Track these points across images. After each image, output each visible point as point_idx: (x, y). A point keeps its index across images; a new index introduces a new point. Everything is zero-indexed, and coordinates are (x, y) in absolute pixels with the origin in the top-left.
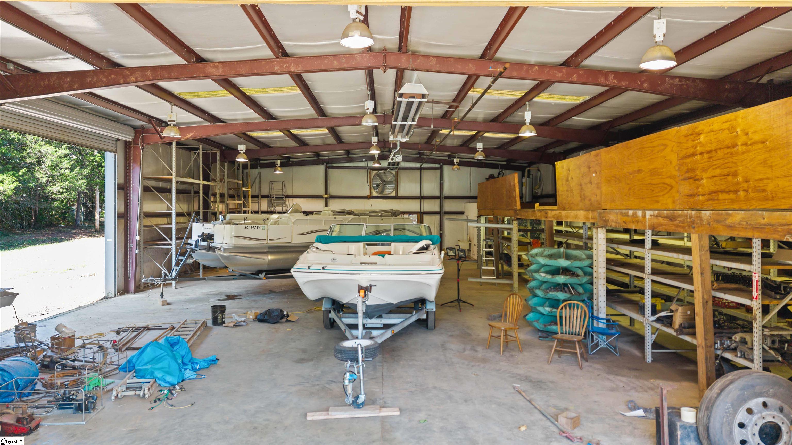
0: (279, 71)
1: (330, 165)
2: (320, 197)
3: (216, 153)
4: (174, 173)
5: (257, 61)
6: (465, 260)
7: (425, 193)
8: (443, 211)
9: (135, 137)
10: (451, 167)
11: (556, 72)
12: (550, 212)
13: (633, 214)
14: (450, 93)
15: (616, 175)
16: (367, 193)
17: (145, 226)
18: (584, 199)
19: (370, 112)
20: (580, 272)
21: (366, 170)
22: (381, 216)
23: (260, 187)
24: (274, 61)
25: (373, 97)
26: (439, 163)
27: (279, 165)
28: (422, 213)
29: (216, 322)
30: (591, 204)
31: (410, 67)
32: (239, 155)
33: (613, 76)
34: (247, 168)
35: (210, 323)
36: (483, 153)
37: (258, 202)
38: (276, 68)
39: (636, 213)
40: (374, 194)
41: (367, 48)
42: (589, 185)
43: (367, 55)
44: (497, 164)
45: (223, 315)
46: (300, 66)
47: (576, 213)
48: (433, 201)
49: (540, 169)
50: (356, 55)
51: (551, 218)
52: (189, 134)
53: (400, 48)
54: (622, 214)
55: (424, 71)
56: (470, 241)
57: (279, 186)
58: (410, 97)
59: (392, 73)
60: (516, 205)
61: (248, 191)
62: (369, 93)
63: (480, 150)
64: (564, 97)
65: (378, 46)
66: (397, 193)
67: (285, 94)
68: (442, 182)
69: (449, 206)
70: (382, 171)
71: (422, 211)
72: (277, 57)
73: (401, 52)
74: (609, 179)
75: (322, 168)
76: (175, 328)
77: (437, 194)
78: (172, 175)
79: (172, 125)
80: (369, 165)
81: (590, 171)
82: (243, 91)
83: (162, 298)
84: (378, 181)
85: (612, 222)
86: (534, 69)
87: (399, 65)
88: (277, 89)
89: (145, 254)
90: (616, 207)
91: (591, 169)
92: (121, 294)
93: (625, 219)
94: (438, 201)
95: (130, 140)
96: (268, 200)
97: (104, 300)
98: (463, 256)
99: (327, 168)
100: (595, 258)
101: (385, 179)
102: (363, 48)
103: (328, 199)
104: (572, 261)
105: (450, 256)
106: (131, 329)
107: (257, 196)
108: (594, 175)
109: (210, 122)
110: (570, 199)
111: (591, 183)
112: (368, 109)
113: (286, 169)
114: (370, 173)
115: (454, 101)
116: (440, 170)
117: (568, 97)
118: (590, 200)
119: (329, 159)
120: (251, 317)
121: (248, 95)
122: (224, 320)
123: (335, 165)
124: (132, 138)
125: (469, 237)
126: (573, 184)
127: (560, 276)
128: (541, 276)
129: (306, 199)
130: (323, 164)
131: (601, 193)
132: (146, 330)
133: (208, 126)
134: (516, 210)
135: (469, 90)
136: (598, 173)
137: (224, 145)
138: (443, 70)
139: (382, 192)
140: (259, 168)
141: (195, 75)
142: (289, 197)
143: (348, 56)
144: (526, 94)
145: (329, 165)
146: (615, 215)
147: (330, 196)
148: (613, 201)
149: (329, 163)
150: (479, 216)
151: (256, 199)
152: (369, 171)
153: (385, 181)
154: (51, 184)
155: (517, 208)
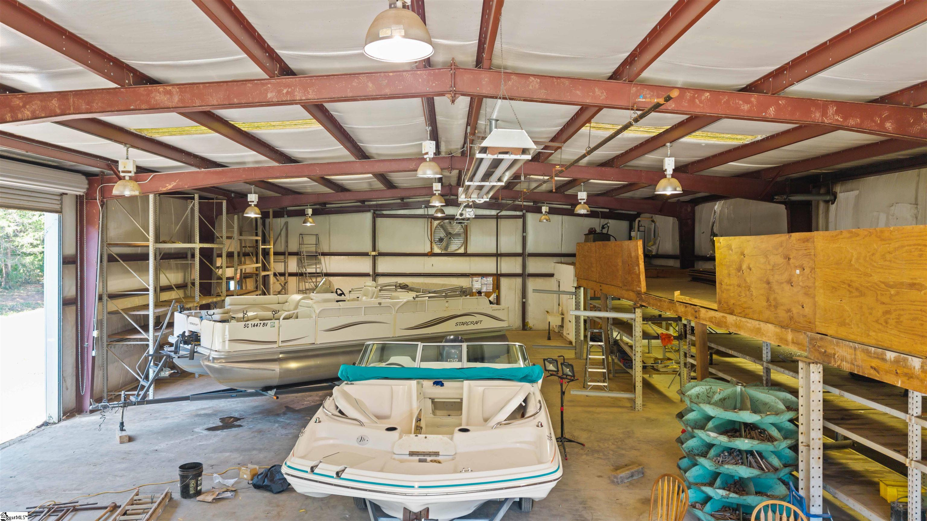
0: (275, 100)
1: (379, 212)
2: (366, 254)
3: (222, 203)
4: (151, 236)
5: (239, 83)
6: (573, 380)
7: (503, 249)
8: (526, 273)
9: (88, 189)
10: (538, 216)
11: (741, 102)
12: (703, 311)
13: (897, 361)
14: (550, 129)
15: (851, 281)
16: (427, 250)
17: (110, 313)
18: (776, 307)
19: (430, 158)
20: (775, 433)
21: (427, 219)
22: (446, 297)
23: (287, 242)
24: (267, 84)
25: (435, 136)
26: (522, 211)
27: (310, 215)
28: (498, 275)
29: (185, 493)
30: (791, 318)
31: (492, 92)
32: (249, 208)
33: (835, 108)
34: (269, 218)
35: (177, 495)
36: (586, 206)
37: (285, 261)
38: (270, 95)
39: (905, 360)
40: (437, 250)
41: (424, 60)
42: (787, 287)
43: (423, 73)
44: (597, 212)
45: (197, 481)
46: (310, 91)
47: (758, 326)
48: (513, 259)
49: (655, 220)
50: (404, 73)
51: (704, 320)
52: (170, 185)
53: (479, 62)
54: (868, 353)
55: (520, 100)
56: (562, 314)
57: (311, 240)
58: (500, 153)
59: (463, 102)
60: (639, 285)
61: (270, 248)
62: (429, 129)
63: (582, 202)
64: (722, 135)
65: (441, 58)
66: (466, 248)
67: (301, 130)
68: (524, 234)
69: (534, 266)
70: (447, 221)
71: (499, 273)
72: (272, 77)
73: (480, 68)
74: (835, 285)
75: (368, 216)
76: (120, 507)
77: (519, 250)
78: (148, 240)
79: (127, 178)
80: (430, 213)
81: (789, 264)
82: (236, 125)
83: (122, 430)
84: (442, 234)
85: (842, 360)
86: (703, 98)
87: (477, 90)
88: (288, 123)
89: (109, 352)
90: (852, 337)
91: (792, 261)
92: (69, 417)
93: (875, 363)
94: (520, 259)
95: (82, 194)
96: (297, 258)
97: (43, 428)
98: (570, 373)
99: (375, 216)
100: (801, 410)
101: (450, 230)
102: (416, 62)
103: (376, 257)
104: (763, 415)
105: (549, 371)
106: (46, 510)
107: (283, 254)
108: (798, 272)
109: (199, 167)
110: (745, 300)
111: (790, 282)
112: (427, 153)
113: (320, 218)
114: (431, 223)
115: (553, 140)
116: (522, 219)
117: (729, 136)
118: (789, 311)
119: (377, 205)
120: (245, 476)
121: (245, 132)
122: (199, 488)
123: (385, 212)
124: (85, 190)
125: (560, 309)
126: (752, 278)
127: (742, 439)
128: (709, 436)
129: (347, 257)
130: (369, 211)
131: (815, 304)
132: (72, 511)
133: (197, 172)
134: (639, 293)
135: (583, 125)
136: (807, 271)
137: (232, 192)
138: (551, 98)
139: (446, 248)
140: (286, 216)
141: (132, 107)
142: (324, 254)
143: (391, 74)
144: (667, 132)
145: (377, 212)
146: (852, 351)
147: (379, 253)
148: (843, 324)
149: (377, 210)
150: (578, 288)
151: (282, 257)
152: (430, 220)
153: (450, 233)
154: (22, 234)
155: (640, 291)
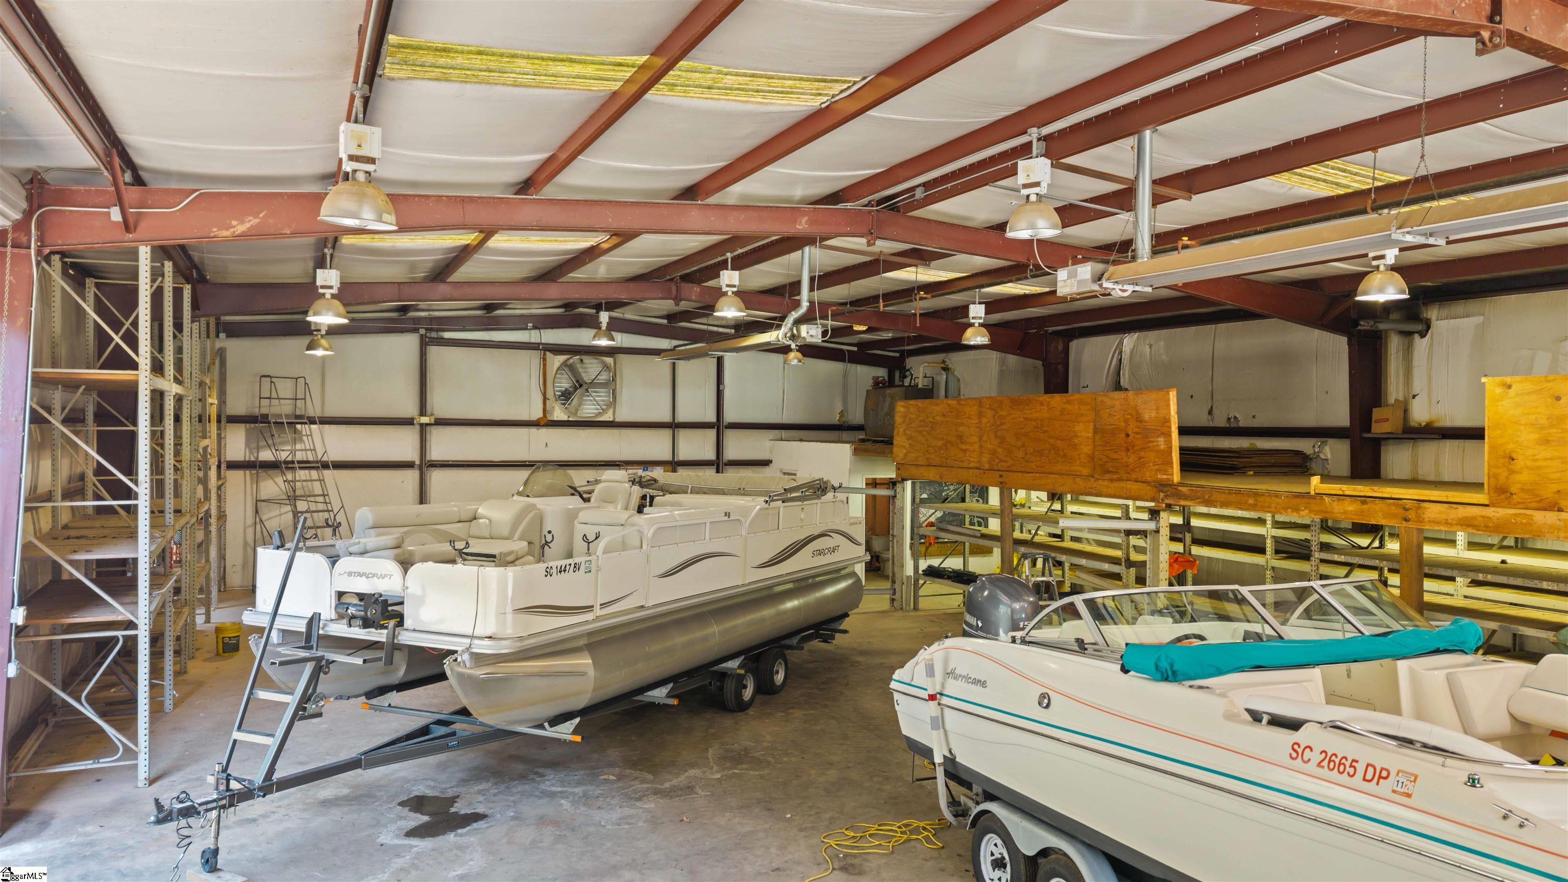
1: (434, 335)
2: (404, 422)
4: (144, 357)
7: (684, 415)
8: (723, 459)
16: (536, 414)
21: (536, 352)
23: (224, 392)
27: (323, 332)
28: (676, 463)
32: (320, 302)
40: (559, 414)
48: (699, 433)
52: (242, 222)
61: (214, 405)
63: (977, 322)
66: (614, 412)
68: (720, 387)
69: (738, 445)
70: (578, 357)
71: (676, 458)
75: (411, 343)
77: (711, 417)
84: (569, 383)
94: (712, 433)
96: (253, 430)
99: (424, 344)
101: (584, 376)
103: (428, 428)
114: (544, 359)
119: (432, 320)
123: (447, 335)
130: (415, 330)
139: (577, 409)
140: (223, 335)
142: (313, 421)
145: (430, 334)
147: (433, 419)
149: (430, 329)
150: (899, 482)
152: (541, 353)
153: (583, 382)
